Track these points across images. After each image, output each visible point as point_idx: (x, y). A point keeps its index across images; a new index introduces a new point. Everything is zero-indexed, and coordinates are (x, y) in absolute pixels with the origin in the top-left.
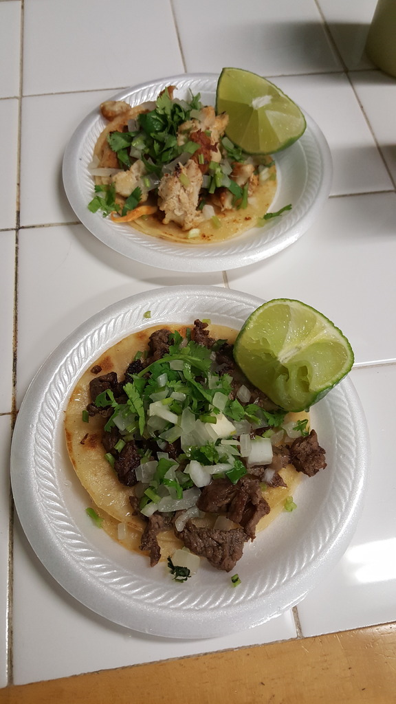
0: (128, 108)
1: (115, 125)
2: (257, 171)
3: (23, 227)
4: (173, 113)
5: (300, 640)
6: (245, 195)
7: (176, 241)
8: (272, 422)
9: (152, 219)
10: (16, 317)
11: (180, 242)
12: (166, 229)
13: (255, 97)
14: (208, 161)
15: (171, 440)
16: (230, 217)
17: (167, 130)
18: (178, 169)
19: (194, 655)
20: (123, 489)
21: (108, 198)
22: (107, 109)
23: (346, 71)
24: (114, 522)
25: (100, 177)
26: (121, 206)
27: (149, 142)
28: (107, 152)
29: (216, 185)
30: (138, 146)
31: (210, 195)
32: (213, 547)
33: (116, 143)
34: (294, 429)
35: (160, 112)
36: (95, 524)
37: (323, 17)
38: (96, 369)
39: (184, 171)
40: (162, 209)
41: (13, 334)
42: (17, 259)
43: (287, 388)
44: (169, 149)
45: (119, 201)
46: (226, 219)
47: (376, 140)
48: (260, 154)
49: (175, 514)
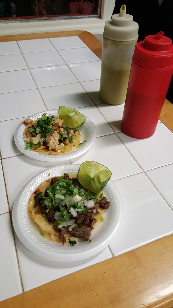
0: (32, 121)
1: (28, 126)
2: (74, 133)
3: (3, 159)
4: (47, 120)
5: (114, 258)
6: (72, 139)
7: (54, 154)
8: (92, 197)
9: (45, 149)
10: (5, 184)
11: (55, 154)
12: (50, 151)
13: (70, 113)
14: (60, 131)
15: (63, 204)
16: (69, 146)
17: (46, 124)
18: (51, 134)
19: (82, 270)
20: (51, 224)
21: (31, 145)
22: (26, 122)
23: (95, 105)
24: (49, 234)
25: (27, 140)
26: (35, 147)
27: (41, 128)
28: (28, 133)
29: (63, 137)
30: (38, 130)
31: (62, 141)
32: (82, 234)
33: (31, 130)
34: (99, 197)
35: (44, 120)
36: (43, 237)
37: (85, 91)
38: (35, 192)
39: (53, 134)
40: (48, 145)
41: (5, 189)
42: (2, 168)
43: (95, 184)
44: (48, 129)
45: (34, 146)
46: (68, 146)
47: (107, 121)
48: (74, 128)
49: (68, 227)
